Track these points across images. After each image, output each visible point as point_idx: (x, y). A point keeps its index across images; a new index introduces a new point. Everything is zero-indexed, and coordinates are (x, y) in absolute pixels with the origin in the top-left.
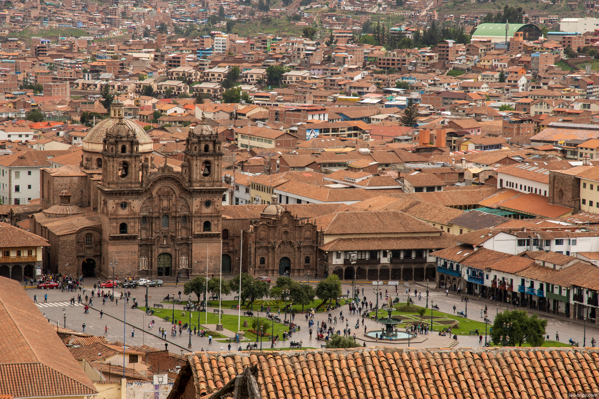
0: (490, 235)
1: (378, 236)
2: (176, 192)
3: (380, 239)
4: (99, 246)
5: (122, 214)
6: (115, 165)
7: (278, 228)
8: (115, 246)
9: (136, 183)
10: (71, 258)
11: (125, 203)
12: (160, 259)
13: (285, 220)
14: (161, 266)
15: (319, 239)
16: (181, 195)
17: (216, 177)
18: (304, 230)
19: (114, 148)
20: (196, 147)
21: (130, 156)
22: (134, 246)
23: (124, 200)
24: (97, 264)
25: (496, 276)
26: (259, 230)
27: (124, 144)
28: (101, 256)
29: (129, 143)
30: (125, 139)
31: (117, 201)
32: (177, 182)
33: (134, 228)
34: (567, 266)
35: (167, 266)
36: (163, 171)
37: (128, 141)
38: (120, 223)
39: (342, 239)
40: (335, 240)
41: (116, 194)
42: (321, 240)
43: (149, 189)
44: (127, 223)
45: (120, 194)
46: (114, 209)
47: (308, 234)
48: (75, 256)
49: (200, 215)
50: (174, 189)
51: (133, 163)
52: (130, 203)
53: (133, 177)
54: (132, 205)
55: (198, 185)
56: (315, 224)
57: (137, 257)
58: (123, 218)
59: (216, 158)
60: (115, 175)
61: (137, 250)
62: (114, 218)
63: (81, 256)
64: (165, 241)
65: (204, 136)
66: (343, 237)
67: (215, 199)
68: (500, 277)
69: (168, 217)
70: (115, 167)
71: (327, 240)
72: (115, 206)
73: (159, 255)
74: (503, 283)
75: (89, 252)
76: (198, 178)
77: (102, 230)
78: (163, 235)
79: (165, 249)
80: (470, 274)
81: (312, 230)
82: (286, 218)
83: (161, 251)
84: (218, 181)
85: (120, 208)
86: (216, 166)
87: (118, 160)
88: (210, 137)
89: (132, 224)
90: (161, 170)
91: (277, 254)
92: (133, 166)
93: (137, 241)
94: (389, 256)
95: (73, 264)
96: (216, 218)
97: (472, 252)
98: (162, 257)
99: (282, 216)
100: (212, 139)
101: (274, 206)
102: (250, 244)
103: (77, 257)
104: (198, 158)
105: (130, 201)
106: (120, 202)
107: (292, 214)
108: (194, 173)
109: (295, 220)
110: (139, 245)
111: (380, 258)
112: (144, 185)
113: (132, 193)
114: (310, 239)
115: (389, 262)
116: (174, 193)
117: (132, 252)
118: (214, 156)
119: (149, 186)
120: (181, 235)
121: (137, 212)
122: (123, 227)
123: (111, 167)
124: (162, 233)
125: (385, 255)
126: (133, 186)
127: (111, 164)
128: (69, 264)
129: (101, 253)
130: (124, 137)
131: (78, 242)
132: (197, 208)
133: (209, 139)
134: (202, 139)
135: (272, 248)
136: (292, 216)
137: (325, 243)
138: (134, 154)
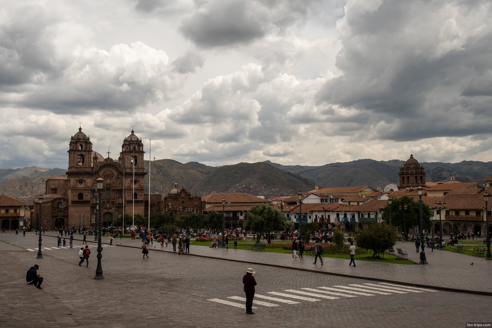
0: (305, 196)
1: (237, 204)
2: (115, 174)
3: (237, 206)
4: (66, 210)
5: (80, 187)
6: (75, 156)
7: (179, 199)
8: (75, 208)
9: (89, 168)
10: (48, 217)
11: (82, 180)
12: (105, 216)
13: (183, 195)
14: (106, 221)
15: (203, 205)
16: (118, 177)
17: (140, 166)
18: (194, 201)
19: (75, 145)
20: (127, 147)
21: (85, 151)
22: (88, 207)
23: (81, 178)
24: (65, 222)
25: (316, 216)
26: (167, 201)
27: (81, 143)
28: (68, 216)
29: (85, 143)
30: (83, 140)
31: (76, 179)
32: (116, 168)
33: (87, 196)
34: (367, 202)
35: (109, 221)
36: (107, 161)
37: (84, 142)
38: (78, 193)
39: (216, 206)
40: (212, 206)
41: (76, 174)
42: (204, 206)
43: (97, 171)
44: (83, 193)
45: (78, 174)
46: (75, 183)
47: (196, 203)
48: (51, 216)
49: (130, 189)
50: (114, 173)
51: (87, 155)
52: (85, 180)
53: (87, 164)
54: (87, 182)
55: (129, 170)
56: (200, 197)
57: (89, 215)
58: (80, 190)
59: (140, 154)
60: (75, 162)
61: (89, 210)
62: (74, 189)
63: (54, 216)
64: (108, 205)
65: (133, 141)
66: (217, 205)
67: (140, 179)
68: (319, 215)
69: (110, 190)
70: (75, 157)
71: (207, 206)
72: (75, 182)
73: (105, 213)
74: (322, 219)
75: (60, 214)
76: (129, 166)
77: (68, 200)
78: (107, 201)
79: (108, 210)
80: (297, 218)
81: (198, 201)
82: (183, 194)
83: (105, 211)
84: (141, 168)
85: (78, 184)
86: (140, 159)
87: (77, 153)
88: (136, 142)
89: (86, 194)
90: (105, 161)
91: (178, 215)
92: (87, 157)
93: (90, 204)
94: (243, 215)
95: (49, 221)
96: (141, 191)
97: (296, 206)
98: (106, 215)
99: (180, 192)
100: (138, 143)
101: (176, 189)
102: (162, 208)
103: (52, 216)
104: (129, 154)
105: (85, 179)
106: (78, 179)
107: (187, 191)
108: (127, 163)
109: (188, 195)
110: (91, 207)
111: (238, 216)
112: (94, 170)
113: (86, 174)
114: (197, 206)
115: (244, 219)
116: (114, 175)
117: (86, 211)
118: (139, 153)
119: (97, 170)
120: (118, 202)
121: (90, 186)
122: (81, 196)
123: (73, 157)
124: (106, 200)
125: (241, 215)
126: (87, 169)
127: (73, 155)
128: (47, 221)
129: (68, 214)
130: (82, 139)
131: (52, 208)
132: (128, 185)
133: (136, 143)
134: (131, 142)
135: (175, 211)
136: (186, 192)
137: (206, 208)
138: (88, 149)
